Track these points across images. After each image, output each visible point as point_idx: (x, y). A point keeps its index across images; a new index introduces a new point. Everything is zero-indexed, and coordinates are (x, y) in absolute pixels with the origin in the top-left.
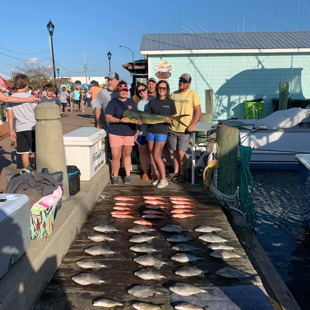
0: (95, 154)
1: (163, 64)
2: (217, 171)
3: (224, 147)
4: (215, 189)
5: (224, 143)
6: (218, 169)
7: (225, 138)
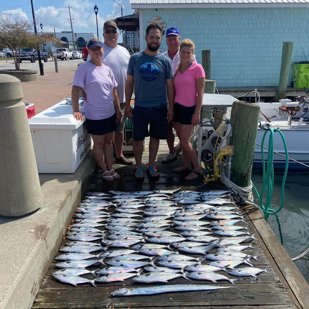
0: (80, 138)
1: (155, 20)
2: (231, 158)
3: (242, 130)
4: (228, 180)
5: (241, 124)
6: (232, 157)
7: (243, 118)
